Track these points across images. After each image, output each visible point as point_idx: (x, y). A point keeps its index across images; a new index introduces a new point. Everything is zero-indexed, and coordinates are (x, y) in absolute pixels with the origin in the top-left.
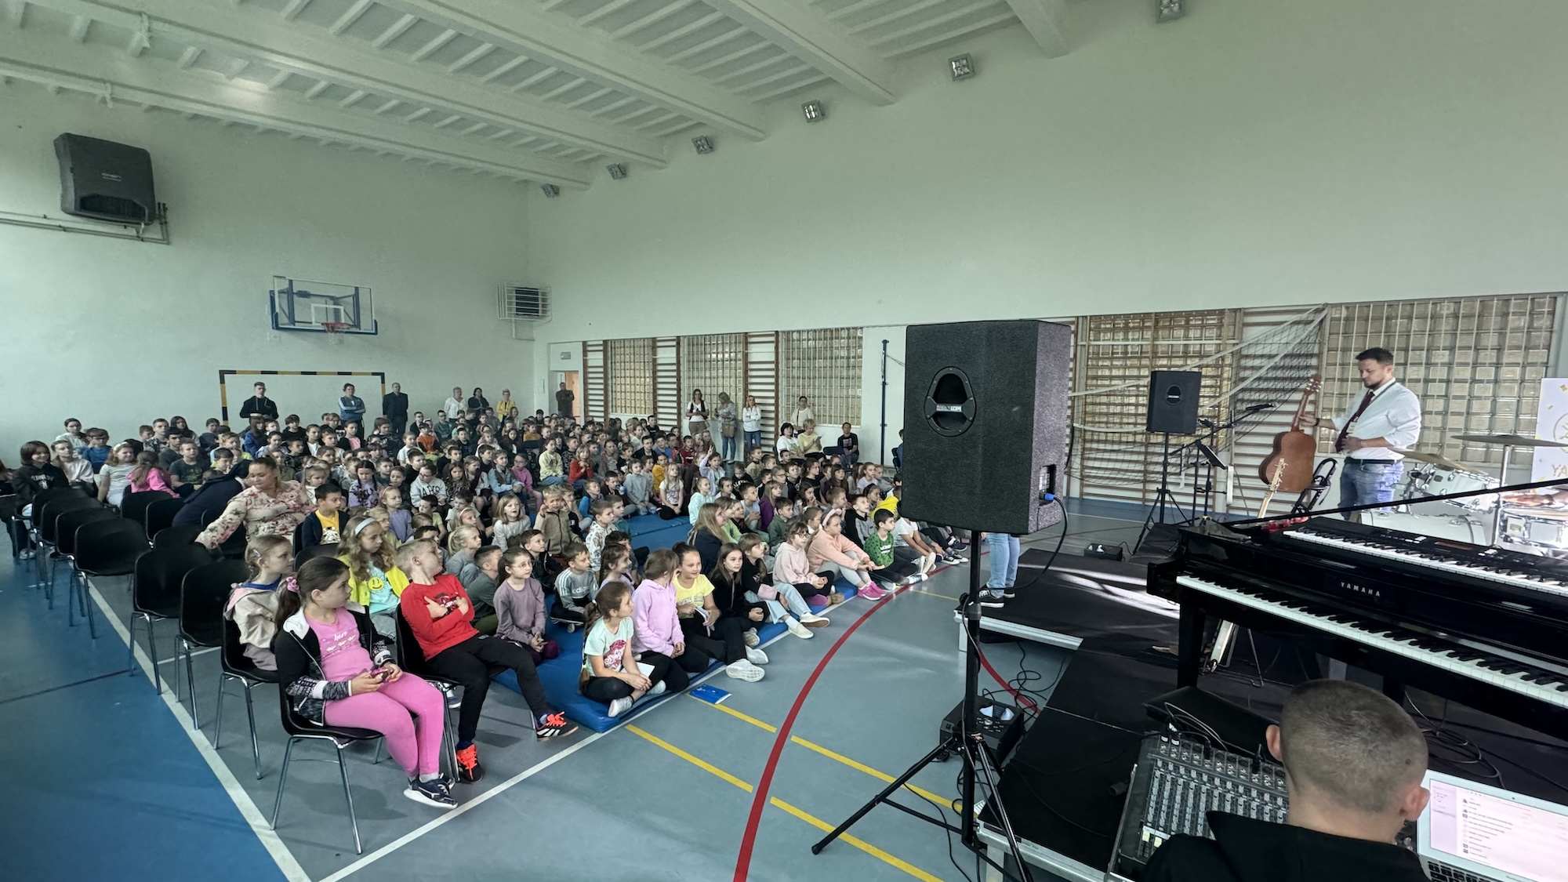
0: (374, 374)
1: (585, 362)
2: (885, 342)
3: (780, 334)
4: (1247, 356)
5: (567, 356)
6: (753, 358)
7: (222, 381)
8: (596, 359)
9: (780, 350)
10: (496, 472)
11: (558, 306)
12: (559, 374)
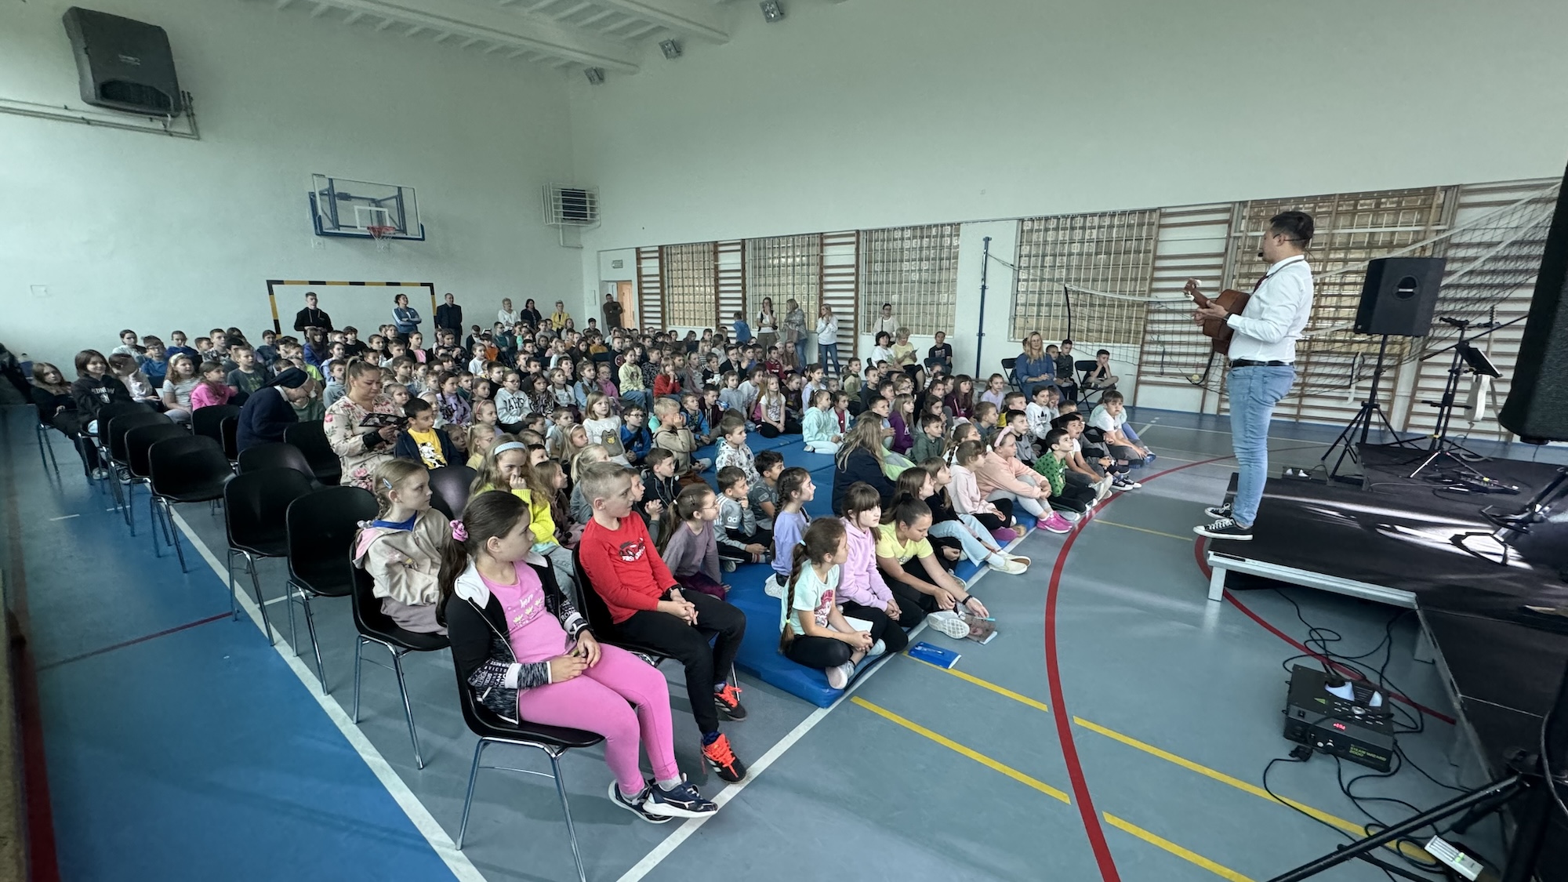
0: (423, 285)
1: (639, 270)
2: (987, 240)
3: (861, 233)
4: (1458, 245)
5: (618, 264)
6: (828, 262)
7: (271, 292)
8: (651, 267)
9: (861, 252)
10: (583, 385)
11: (606, 208)
12: (610, 284)
